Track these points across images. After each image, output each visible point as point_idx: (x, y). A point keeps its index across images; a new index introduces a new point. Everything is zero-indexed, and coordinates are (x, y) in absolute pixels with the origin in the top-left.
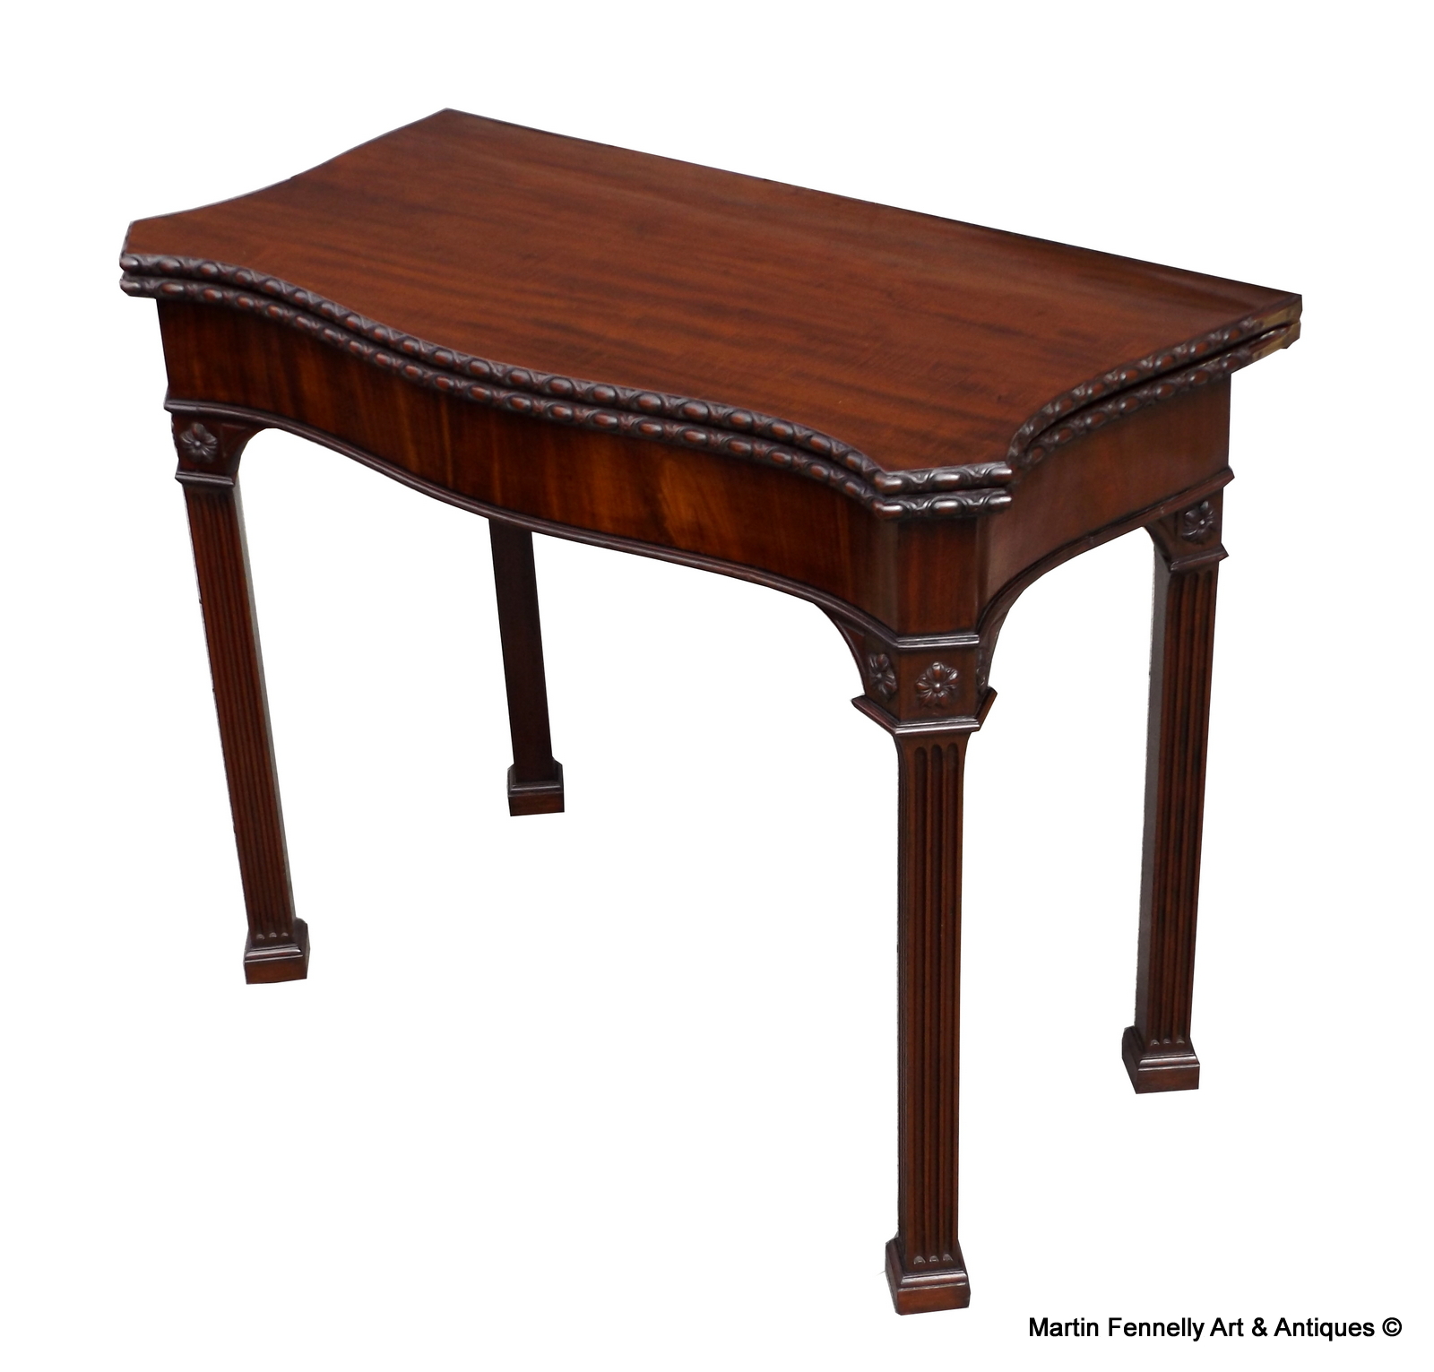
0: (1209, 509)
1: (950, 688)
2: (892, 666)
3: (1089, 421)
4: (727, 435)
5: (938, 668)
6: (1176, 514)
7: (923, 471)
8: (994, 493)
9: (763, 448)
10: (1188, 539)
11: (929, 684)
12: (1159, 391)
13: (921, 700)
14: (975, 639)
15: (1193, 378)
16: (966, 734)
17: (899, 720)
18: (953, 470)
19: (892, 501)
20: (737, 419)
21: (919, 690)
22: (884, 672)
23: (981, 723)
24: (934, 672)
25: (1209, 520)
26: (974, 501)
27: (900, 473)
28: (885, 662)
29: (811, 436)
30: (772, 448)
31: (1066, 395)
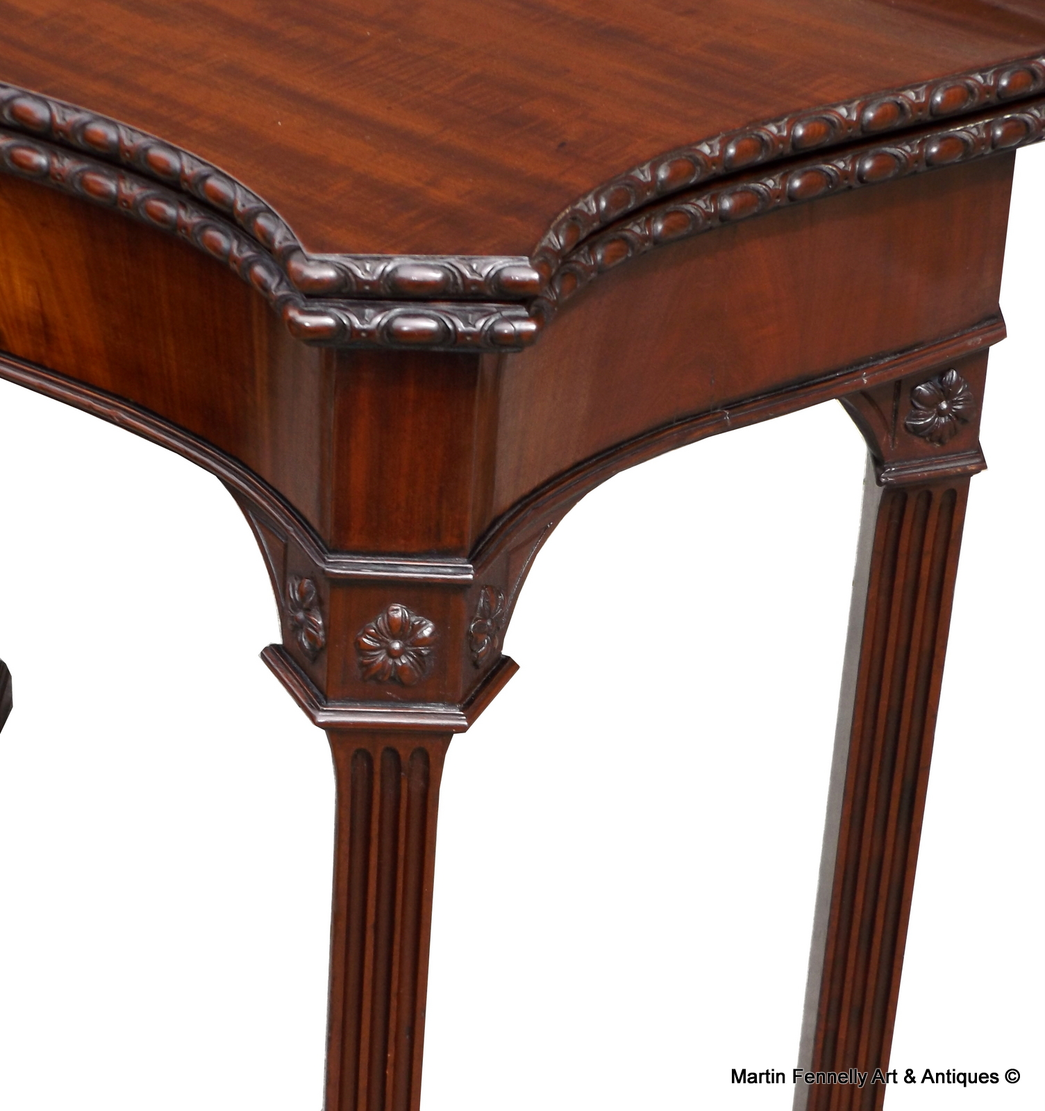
0: (958, 384)
1: (420, 655)
2: (320, 602)
3: (727, 204)
4: (81, 161)
5: (400, 614)
6: (898, 384)
7: (378, 259)
8: (505, 313)
9: (132, 190)
10: (916, 430)
11: (379, 641)
12: (868, 165)
13: (367, 667)
14: (466, 570)
15: (934, 150)
16: (443, 736)
17: (326, 698)
18: (432, 263)
19: (316, 307)
20: (96, 133)
21: (362, 650)
22: (307, 611)
23: (472, 719)
24: (391, 621)
25: (957, 403)
26: (466, 323)
27: (334, 258)
28: (309, 593)
29: (206, 177)
30: (149, 192)
31: (681, 151)
